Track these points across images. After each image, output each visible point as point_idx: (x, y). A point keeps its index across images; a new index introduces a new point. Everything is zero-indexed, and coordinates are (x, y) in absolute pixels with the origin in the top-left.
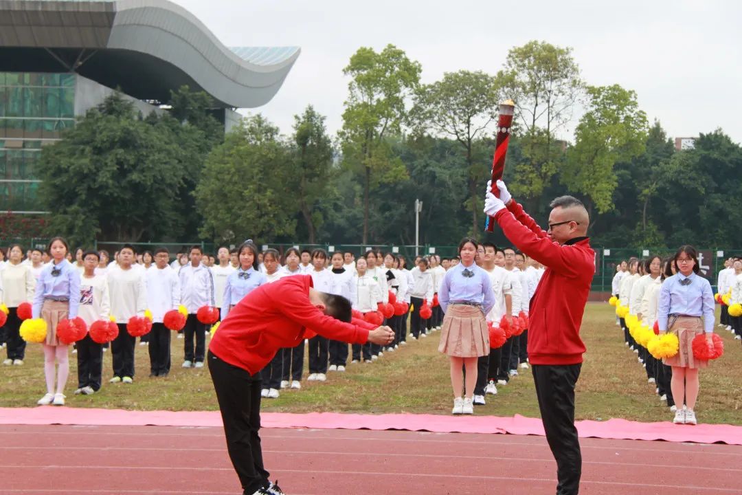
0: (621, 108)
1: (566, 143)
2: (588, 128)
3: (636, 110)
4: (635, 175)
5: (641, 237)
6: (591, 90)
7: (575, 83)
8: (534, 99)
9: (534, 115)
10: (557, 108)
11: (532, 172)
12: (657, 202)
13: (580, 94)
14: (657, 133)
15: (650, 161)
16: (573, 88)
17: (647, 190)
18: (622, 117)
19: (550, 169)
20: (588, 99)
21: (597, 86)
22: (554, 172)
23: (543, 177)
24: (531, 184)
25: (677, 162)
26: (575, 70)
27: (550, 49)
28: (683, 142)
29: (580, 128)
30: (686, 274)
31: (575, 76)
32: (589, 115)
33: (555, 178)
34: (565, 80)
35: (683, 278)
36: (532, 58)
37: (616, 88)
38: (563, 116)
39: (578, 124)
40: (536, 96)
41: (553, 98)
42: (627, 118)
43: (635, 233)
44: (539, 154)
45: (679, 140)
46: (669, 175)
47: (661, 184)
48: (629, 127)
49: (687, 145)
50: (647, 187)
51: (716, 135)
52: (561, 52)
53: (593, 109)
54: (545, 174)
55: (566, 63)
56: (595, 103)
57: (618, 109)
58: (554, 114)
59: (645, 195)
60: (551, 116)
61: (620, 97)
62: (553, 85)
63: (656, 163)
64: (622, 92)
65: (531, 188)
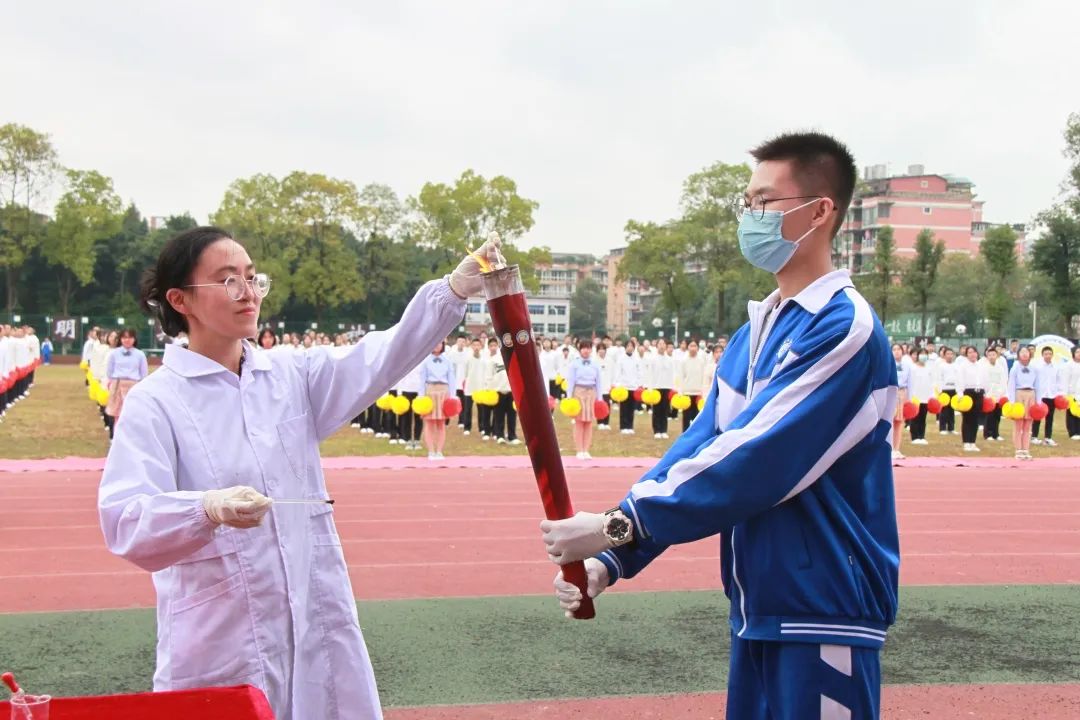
0: (99, 191)
1: (46, 217)
2: (67, 206)
3: (112, 194)
4: (114, 250)
5: (118, 306)
6: (73, 174)
7: (54, 166)
8: (13, 177)
9: (13, 192)
10: (36, 187)
11: (12, 244)
12: (133, 274)
13: (60, 176)
14: (132, 213)
15: (127, 237)
16: (53, 171)
17: (125, 264)
18: (100, 201)
19: (30, 242)
20: (69, 181)
21: (76, 169)
22: (34, 245)
23: (23, 249)
24: (11, 255)
25: (151, 239)
26: (54, 154)
27: (30, 132)
28: (158, 220)
29: (61, 206)
30: (128, 348)
31: (55, 159)
32: (68, 196)
33: (35, 251)
34: (44, 162)
35: (125, 351)
36: (11, 138)
37: (94, 173)
38: (42, 195)
39: (58, 202)
40: (15, 173)
41: (31, 177)
42: (105, 201)
43: (114, 301)
44: (19, 228)
45: (154, 219)
46: (144, 250)
47: (137, 259)
48: (106, 209)
49: (161, 224)
50: (124, 260)
51: (185, 218)
52: (41, 136)
53: (72, 190)
54: (26, 247)
55: (45, 147)
56: (74, 185)
57: (96, 192)
58: (34, 192)
59: (123, 269)
60: (30, 194)
61: (99, 182)
62: (32, 165)
63: (132, 239)
64: (101, 178)
65: (12, 259)
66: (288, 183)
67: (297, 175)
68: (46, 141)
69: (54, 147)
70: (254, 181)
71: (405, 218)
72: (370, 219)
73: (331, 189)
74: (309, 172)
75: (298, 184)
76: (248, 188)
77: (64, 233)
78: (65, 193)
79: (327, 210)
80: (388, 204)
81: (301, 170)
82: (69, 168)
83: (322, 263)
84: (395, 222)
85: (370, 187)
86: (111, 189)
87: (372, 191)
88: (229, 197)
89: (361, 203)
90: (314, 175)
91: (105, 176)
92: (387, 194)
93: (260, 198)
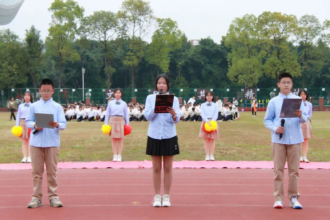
0: (171, 28)
2: (157, 37)
3: (177, 29)
4: (175, 56)
5: (178, 83)
6: (159, 20)
7: (151, 17)
8: (133, 24)
9: (134, 31)
10: (144, 28)
11: (134, 55)
12: (185, 68)
13: (154, 22)
14: (184, 38)
15: (181, 50)
16: (151, 19)
17: (181, 63)
18: (171, 33)
19: (141, 54)
20: (157, 24)
21: (161, 18)
22: (143, 56)
23: (138, 57)
24: (133, 61)
25: (192, 50)
26: (151, 11)
27: (141, 2)
28: (194, 41)
29: (154, 36)
31: (151, 14)
32: (157, 31)
33: (143, 59)
34: (147, 16)
36: (132, 5)
37: (169, 20)
38: (147, 31)
39: (153, 35)
40: (134, 22)
41: (142, 23)
42: (174, 33)
43: (176, 81)
44: (136, 48)
46: (189, 56)
47: (186, 60)
48: (174, 37)
49: (196, 43)
50: (180, 61)
51: (208, 39)
52: (145, 3)
53: (159, 28)
54: (139, 56)
55: (148, 8)
56: (160, 26)
57: (170, 28)
58: (143, 30)
59: (180, 65)
60: (141, 31)
61: (171, 24)
62: (142, 18)
63: (184, 51)
64: (172, 21)
65: (133, 63)
66: (261, 18)
67: (266, 14)
68: (148, 6)
69: (151, 8)
70: (244, 18)
71: (322, 32)
72: (304, 34)
73: (283, 19)
74: (272, 12)
75: (266, 18)
76: (241, 22)
77: (155, 49)
78: (156, 30)
79: (281, 31)
80: (314, 25)
81: (267, 11)
82: (158, 18)
83: (278, 58)
84: (317, 34)
85: (304, 17)
86: (177, 27)
87: (305, 19)
88: (232, 27)
89: (299, 26)
90: (275, 13)
91: (174, 21)
92: (314, 20)
93: (247, 27)
